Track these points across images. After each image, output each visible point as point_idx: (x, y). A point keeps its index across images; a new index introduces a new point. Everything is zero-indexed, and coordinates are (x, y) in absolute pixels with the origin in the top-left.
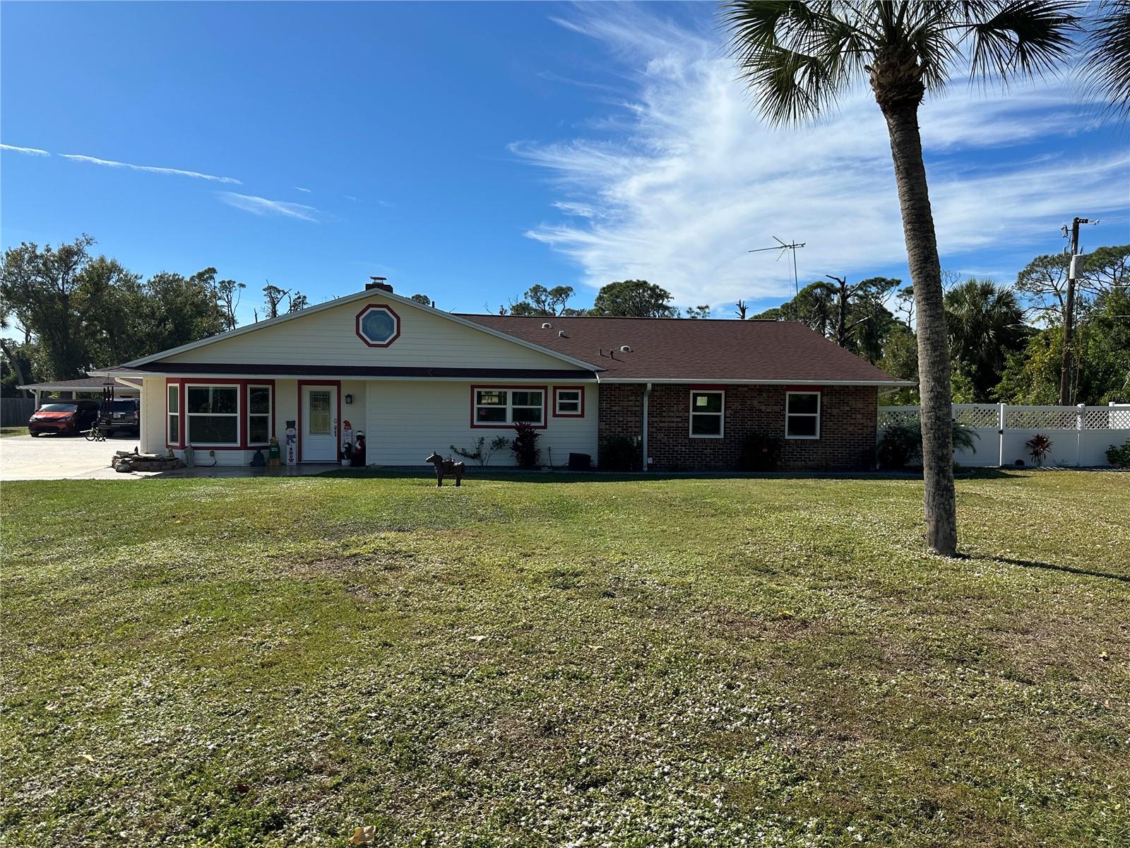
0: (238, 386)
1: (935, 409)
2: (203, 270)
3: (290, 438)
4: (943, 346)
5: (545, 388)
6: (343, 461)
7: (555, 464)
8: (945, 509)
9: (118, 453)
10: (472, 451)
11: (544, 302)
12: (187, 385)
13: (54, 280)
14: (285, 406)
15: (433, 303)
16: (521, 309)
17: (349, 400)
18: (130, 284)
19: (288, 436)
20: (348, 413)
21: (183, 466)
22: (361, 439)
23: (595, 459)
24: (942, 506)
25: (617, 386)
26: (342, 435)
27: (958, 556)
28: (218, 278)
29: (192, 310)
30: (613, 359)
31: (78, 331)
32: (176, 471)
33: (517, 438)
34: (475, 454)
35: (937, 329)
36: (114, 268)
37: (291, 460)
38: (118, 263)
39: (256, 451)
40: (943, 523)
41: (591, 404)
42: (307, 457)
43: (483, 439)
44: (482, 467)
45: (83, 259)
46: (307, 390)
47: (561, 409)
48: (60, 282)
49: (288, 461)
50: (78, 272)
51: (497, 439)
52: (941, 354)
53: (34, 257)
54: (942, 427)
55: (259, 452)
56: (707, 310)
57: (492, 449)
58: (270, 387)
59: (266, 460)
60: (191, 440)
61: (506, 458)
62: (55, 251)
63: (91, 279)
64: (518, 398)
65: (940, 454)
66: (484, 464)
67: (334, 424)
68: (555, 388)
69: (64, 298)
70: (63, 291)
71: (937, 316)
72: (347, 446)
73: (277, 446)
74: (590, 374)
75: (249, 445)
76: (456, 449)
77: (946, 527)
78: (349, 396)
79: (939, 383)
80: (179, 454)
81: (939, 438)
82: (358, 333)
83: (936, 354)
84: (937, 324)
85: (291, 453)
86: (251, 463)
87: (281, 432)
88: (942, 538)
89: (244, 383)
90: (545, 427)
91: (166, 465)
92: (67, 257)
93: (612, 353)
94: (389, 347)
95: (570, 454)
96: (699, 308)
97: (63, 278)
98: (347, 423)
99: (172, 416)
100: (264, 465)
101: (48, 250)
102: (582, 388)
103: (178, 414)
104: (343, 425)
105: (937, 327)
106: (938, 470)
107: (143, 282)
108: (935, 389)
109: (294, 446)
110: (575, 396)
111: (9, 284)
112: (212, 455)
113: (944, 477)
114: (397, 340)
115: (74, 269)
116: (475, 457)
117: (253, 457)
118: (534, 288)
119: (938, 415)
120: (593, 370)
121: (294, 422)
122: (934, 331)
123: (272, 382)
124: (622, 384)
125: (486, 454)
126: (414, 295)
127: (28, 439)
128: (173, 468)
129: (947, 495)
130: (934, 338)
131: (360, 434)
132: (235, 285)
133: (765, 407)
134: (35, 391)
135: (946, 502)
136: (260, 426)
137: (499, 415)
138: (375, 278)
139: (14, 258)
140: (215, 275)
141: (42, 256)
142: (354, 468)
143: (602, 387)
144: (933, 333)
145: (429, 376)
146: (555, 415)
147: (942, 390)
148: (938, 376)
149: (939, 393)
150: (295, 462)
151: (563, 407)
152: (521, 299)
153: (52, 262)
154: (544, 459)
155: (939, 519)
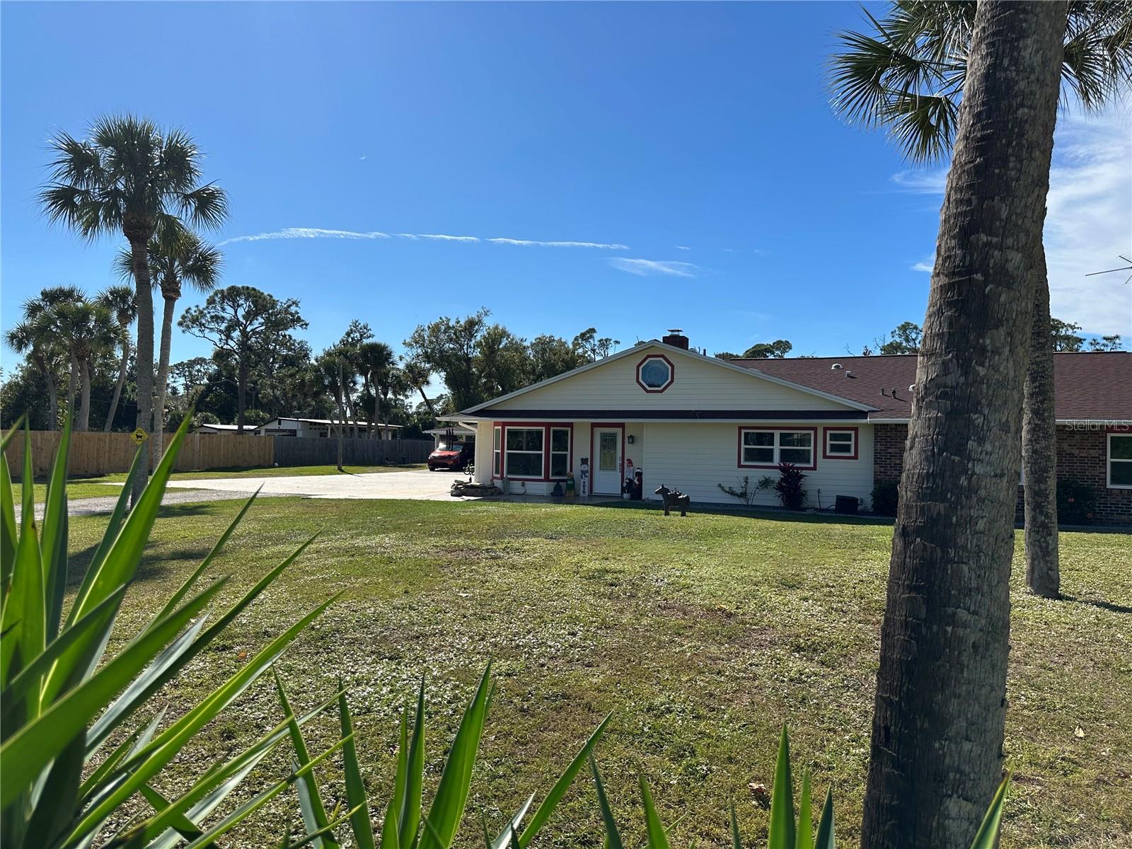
0: (544, 428)
1: (1032, 442)
2: (585, 330)
3: (583, 472)
4: (1043, 377)
5: (815, 429)
6: (624, 494)
7: (824, 506)
8: (1040, 546)
9: (456, 481)
10: (739, 491)
11: (914, 340)
12: (507, 428)
13: (462, 346)
14: (581, 446)
15: (705, 350)
16: (891, 349)
17: (631, 440)
18: (518, 348)
19: (582, 471)
20: (631, 451)
21: (501, 493)
22: (639, 475)
23: (868, 502)
24: (1037, 543)
25: (894, 427)
26: (625, 471)
27: (1060, 598)
28: (597, 337)
29: (563, 366)
30: (895, 398)
31: (477, 386)
32: (493, 497)
33: (782, 479)
34: (742, 493)
35: (1037, 359)
36: (504, 334)
37: (584, 492)
38: (507, 330)
39: (555, 483)
40: (1039, 562)
41: (866, 446)
42: (596, 490)
43: (747, 478)
44: (747, 506)
45: (482, 328)
46: (598, 431)
47: (832, 450)
48: (465, 347)
49: (581, 493)
50: (478, 338)
51: (764, 479)
52: (1041, 385)
53: (448, 328)
54: (1039, 460)
55: (558, 484)
56: (1117, 341)
57: (758, 488)
58: (569, 429)
59: (564, 492)
60: (509, 473)
61: (772, 499)
62: (462, 323)
63: (487, 343)
64: (785, 439)
65: (1037, 488)
66: (750, 503)
67: (619, 462)
68: (825, 429)
69: (468, 360)
70: (467, 354)
71: (1038, 346)
72: (628, 481)
73: (573, 479)
74: (863, 414)
75: (551, 478)
76: (723, 487)
77: (1042, 565)
78: (631, 437)
79: (1036, 415)
80: (498, 483)
81: (1036, 473)
82: (638, 381)
83: (1035, 385)
84: (1037, 354)
85: (584, 486)
86: (552, 493)
87: (577, 467)
88: (1037, 577)
89: (548, 425)
90: (814, 468)
91: (486, 492)
92: (472, 325)
93: (894, 392)
94: (664, 393)
95: (837, 496)
96: (1105, 338)
97: (467, 344)
98: (630, 461)
99: (496, 453)
100: (562, 495)
101: (458, 322)
102: (856, 429)
103: (500, 451)
104: (626, 462)
105: (1038, 357)
106: (1034, 506)
107: (527, 344)
108: (1032, 421)
109: (587, 480)
110: (848, 438)
111: (429, 350)
112: (523, 485)
113: (1041, 513)
114: (670, 387)
115: (475, 336)
116: (743, 495)
117: (553, 488)
118: (903, 326)
119: (1035, 448)
120: (866, 410)
121: (587, 459)
122: (1033, 361)
123: (571, 425)
124: (899, 425)
125: (751, 493)
126: (775, 341)
127: (427, 472)
128: (492, 494)
129: (1043, 531)
130: (1033, 369)
131: (639, 470)
132: (612, 342)
133: (1078, 451)
134: (435, 434)
135: (1043, 540)
136: (560, 464)
137: (768, 456)
138: (672, 331)
139: (433, 331)
140: (594, 335)
141: (454, 327)
142: (633, 501)
143: (878, 428)
144: (1032, 364)
145: (696, 418)
146: (825, 456)
147: (1039, 422)
148: (1036, 407)
149: (1036, 425)
150: (587, 493)
151: (834, 448)
152: (889, 340)
153: (460, 331)
154: (812, 500)
155: (1035, 557)
